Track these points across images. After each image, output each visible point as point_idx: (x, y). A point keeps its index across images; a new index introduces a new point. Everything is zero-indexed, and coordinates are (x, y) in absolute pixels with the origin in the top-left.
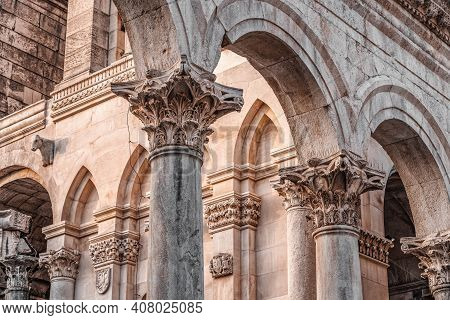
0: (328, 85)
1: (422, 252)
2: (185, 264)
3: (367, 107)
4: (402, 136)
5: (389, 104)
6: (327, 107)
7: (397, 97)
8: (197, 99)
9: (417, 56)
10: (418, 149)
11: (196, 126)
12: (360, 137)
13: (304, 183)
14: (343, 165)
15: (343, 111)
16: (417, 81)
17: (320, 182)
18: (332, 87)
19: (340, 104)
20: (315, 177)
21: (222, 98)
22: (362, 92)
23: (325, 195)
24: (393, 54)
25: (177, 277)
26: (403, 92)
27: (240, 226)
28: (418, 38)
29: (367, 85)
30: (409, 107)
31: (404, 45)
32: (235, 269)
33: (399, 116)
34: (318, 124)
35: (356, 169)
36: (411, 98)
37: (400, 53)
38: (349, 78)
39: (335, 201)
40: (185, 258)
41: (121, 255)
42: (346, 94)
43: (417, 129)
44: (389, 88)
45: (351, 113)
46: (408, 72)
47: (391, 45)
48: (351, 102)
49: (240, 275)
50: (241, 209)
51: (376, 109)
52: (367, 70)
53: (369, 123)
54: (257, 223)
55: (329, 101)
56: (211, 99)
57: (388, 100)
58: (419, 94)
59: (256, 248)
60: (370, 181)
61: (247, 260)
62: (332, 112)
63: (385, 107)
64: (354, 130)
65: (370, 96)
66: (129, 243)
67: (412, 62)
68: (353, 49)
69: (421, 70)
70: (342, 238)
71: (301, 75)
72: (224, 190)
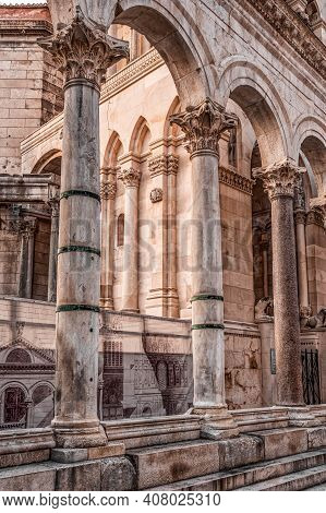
0: (199, 54)
1: (265, 176)
2: (84, 160)
3: (228, 74)
4: (253, 100)
5: (244, 75)
6: (198, 70)
7: (250, 71)
8: (92, 44)
9: (267, 46)
10: (265, 110)
11: (92, 64)
12: (222, 93)
13: (184, 124)
14: (207, 108)
15: (210, 74)
16: (265, 63)
17: (194, 122)
18: (203, 56)
19: (208, 68)
20: (191, 119)
21: (112, 47)
22: (224, 63)
23: (197, 130)
24: (248, 42)
25: (78, 169)
26: (254, 68)
27: (167, 173)
28: (267, 34)
29: (229, 59)
30: (259, 79)
31: (258, 37)
32: (164, 197)
33: (250, 84)
34: (193, 83)
35: (217, 112)
36: (260, 73)
37: (254, 42)
38: (216, 52)
39: (203, 135)
40: (83, 156)
41: (107, 194)
42: (212, 62)
43: (263, 95)
44: (245, 64)
45: (215, 76)
46: (260, 56)
47: (248, 36)
48: (216, 68)
49: (167, 201)
50: (167, 163)
51: (234, 76)
52: (230, 50)
53: (228, 85)
54: (176, 171)
55: (200, 65)
56: (104, 46)
57: (244, 72)
58: (266, 72)
59: (176, 185)
60: (227, 122)
61: (171, 192)
62: (202, 73)
63: (241, 76)
64: (218, 87)
65: (231, 66)
66: (110, 187)
67: (262, 50)
68: (220, 33)
69: (269, 56)
70: (207, 158)
71: (181, 47)
72: (159, 152)
